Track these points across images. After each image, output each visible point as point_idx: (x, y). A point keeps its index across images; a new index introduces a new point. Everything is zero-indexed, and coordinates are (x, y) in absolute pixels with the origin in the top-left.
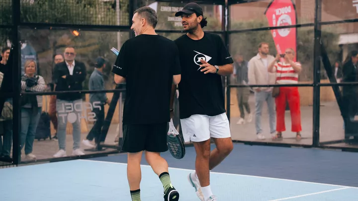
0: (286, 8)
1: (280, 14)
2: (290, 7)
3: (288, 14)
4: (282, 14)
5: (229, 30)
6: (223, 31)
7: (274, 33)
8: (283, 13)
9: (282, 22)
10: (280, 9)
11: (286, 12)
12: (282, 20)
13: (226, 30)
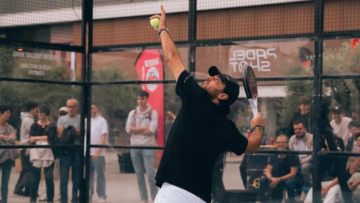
0: (154, 59)
1: (149, 66)
2: (158, 59)
3: (156, 66)
4: (150, 66)
5: (90, 82)
6: (83, 82)
7: (143, 87)
8: (152, 65)
9: (150, 76)
10: (149, 61)
11: (154, 65)
12: (151, 73)
13: (86, 81)
